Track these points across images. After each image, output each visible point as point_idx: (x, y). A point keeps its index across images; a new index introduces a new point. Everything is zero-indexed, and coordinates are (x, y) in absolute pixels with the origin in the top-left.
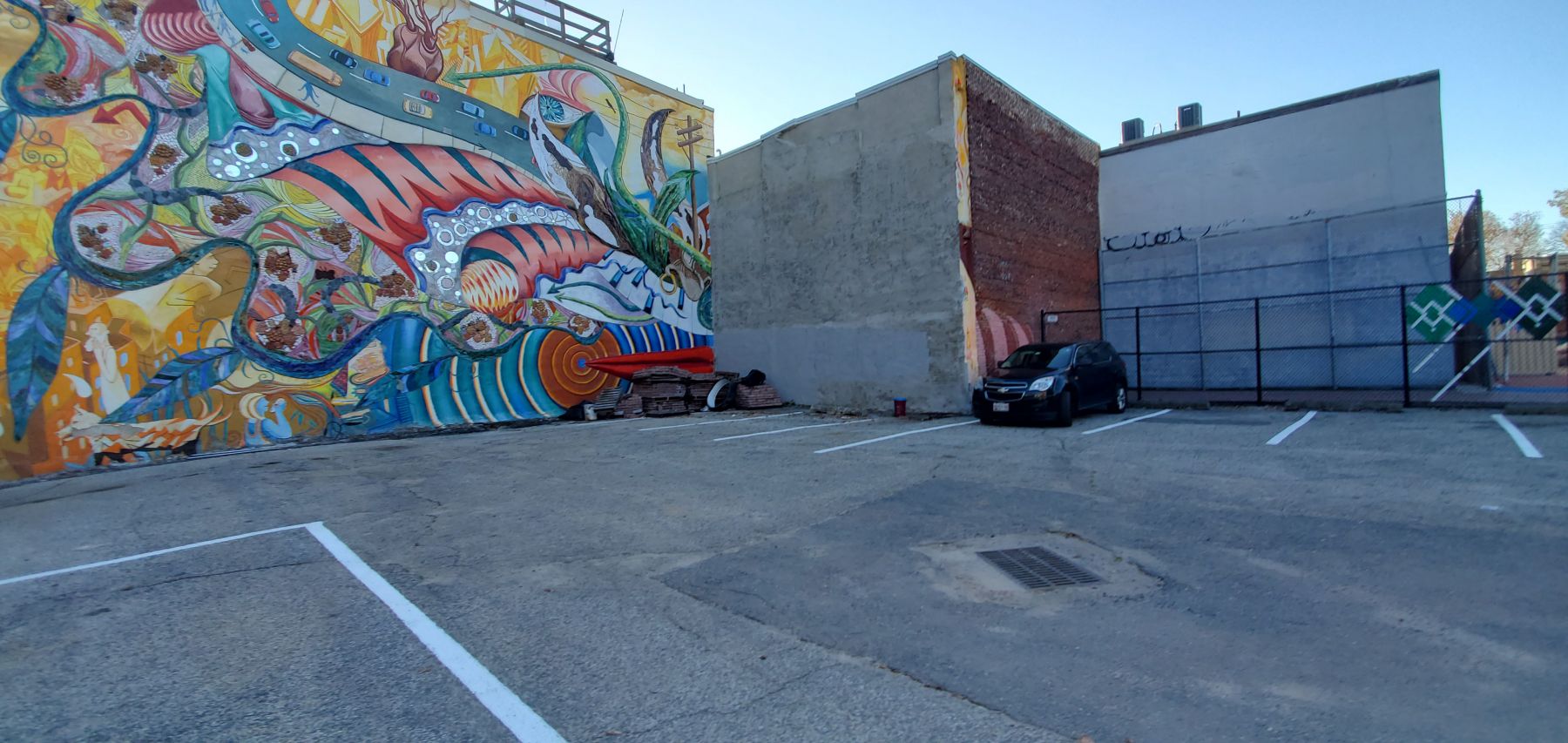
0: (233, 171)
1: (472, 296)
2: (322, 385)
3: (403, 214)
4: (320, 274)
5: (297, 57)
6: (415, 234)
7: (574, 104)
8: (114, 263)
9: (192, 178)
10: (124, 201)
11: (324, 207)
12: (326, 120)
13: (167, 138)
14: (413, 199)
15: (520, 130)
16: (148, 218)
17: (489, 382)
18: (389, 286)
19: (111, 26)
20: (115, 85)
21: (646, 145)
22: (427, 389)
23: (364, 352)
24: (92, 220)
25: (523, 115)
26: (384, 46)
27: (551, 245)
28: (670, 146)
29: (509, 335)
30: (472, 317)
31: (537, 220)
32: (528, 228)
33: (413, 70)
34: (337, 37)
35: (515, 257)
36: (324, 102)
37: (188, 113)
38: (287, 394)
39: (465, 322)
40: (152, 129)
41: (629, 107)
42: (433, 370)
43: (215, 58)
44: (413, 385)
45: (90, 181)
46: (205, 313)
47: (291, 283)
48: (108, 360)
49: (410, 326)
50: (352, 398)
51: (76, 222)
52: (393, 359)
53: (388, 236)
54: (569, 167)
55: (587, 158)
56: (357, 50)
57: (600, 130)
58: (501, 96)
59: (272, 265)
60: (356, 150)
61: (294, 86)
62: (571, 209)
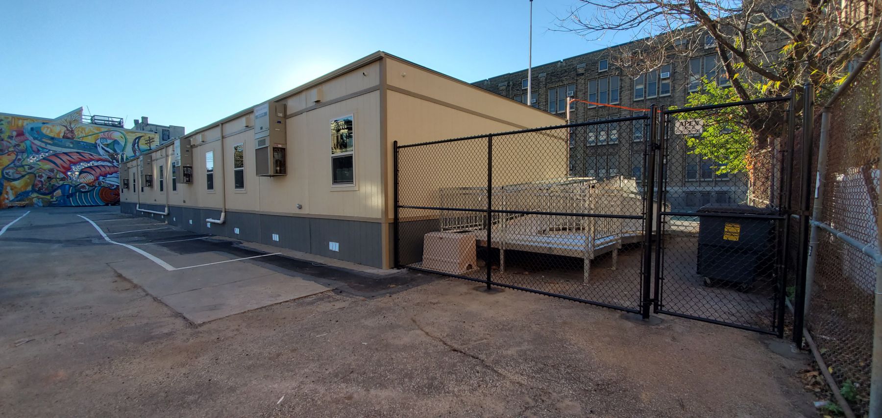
0: (32, 161)
1: (82, 180)
2: (48, 197)
3: (65, 165)
4: (48, 178)
5: (44, 140)
6: (69, 169)
7: (111, 139)
8: (11, 178)
9: (24, 163)
10: (12, 168)
11: (49, 166)
12: (50, 150)
13: (19, 157)
14: (68, 163)
15: (95, 146)
16: (17, 170)
17: (86, 198)
18: (62, 179)
19: (9, 140)
20: (10, 150)
21: (134, 145)
22: (71, 199)
23: (57, 191)
24: (7, 171)
25: (96, 143)
26: (62, 135)
27: (103, 169)
28: (143, 144)
29: (91, 188)
30: (82, 185)
31: (100, 164)
32: (97, 166)
33: (68, 138)
34: (52, 135)
35: (93, 172)
36: (49, 147)
37: (23, 152)
38: (42, 198)
39: (80, 185)
40: (17, 155)
41: (128, 137)
42: (72, 195)
43: (28, 143)
44: (68, 197)
45: (7, 165)
46: (27, 185)
47: (42, 180)
48: (10, 192)
49: (67, 187)
50: (54, 199)
51: (5, 171)
52: (63, 193)
53: (62, 170)
54: (109, 152)
55: (115, 151)
56: (56, 136)
57: (118, 143)
58: (90, 140)
59: (39, 177)
60: (56, 155)
61: (43, 145)
62: (109, 162)
